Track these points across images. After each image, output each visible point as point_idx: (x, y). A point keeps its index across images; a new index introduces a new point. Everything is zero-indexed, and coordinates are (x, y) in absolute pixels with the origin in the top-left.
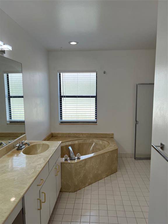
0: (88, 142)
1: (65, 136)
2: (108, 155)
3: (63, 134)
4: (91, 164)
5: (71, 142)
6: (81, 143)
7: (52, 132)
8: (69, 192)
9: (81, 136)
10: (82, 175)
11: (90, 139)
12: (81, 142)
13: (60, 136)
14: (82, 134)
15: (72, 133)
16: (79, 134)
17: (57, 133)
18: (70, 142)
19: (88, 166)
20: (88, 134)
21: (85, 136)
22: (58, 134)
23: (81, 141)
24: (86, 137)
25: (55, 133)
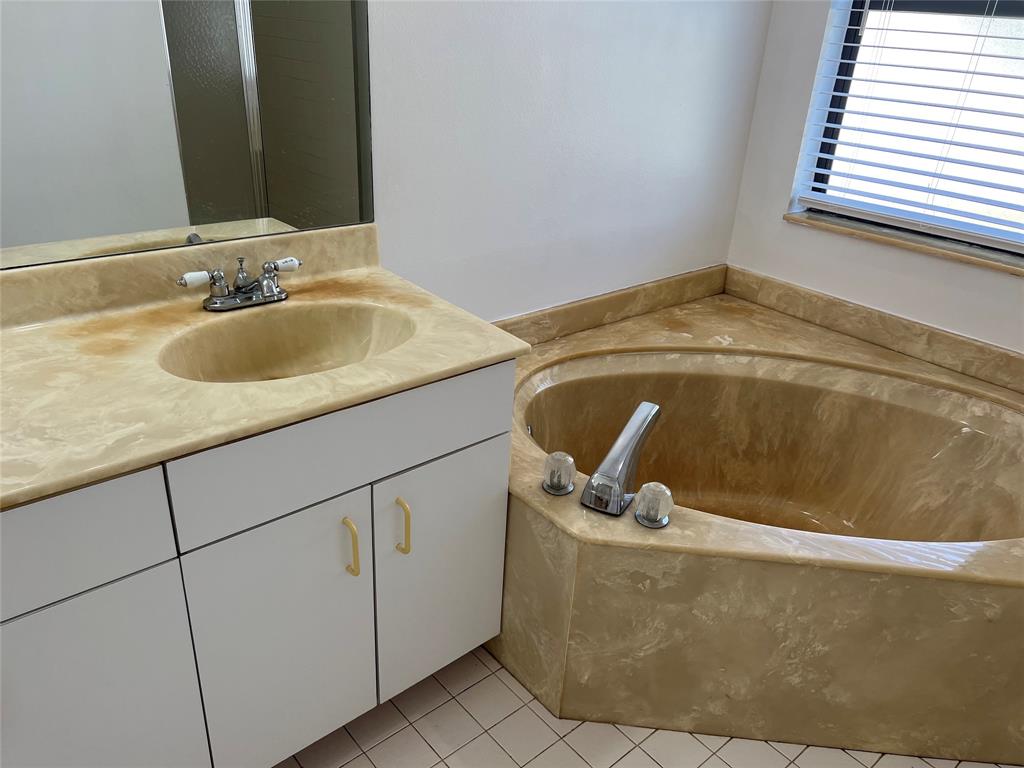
0: (943, 410)
1: (800, 314)
2: (989, 613)
3: (791, 295)
4: (759, 610)
5: (804, 365)
6: (879, 403)
7: (729, 263)
8: (536, 698)
9: (918, 348)
10: (647, 643)
11: (981, 397)
12: (885, 398)
13: (772, 300)
14: (933, 337)
15: (857, 309)
16: (908, 326)
17: (757, 278)
18: (793, 365)
19: (724, 608)
20: (982, 349)
21: (949, 361)
22: (763, 282)
23: (882, 390)
24: (951, 370)
25: (743, 274)
